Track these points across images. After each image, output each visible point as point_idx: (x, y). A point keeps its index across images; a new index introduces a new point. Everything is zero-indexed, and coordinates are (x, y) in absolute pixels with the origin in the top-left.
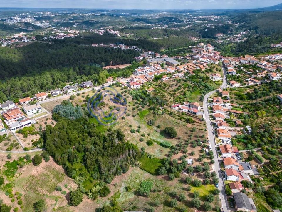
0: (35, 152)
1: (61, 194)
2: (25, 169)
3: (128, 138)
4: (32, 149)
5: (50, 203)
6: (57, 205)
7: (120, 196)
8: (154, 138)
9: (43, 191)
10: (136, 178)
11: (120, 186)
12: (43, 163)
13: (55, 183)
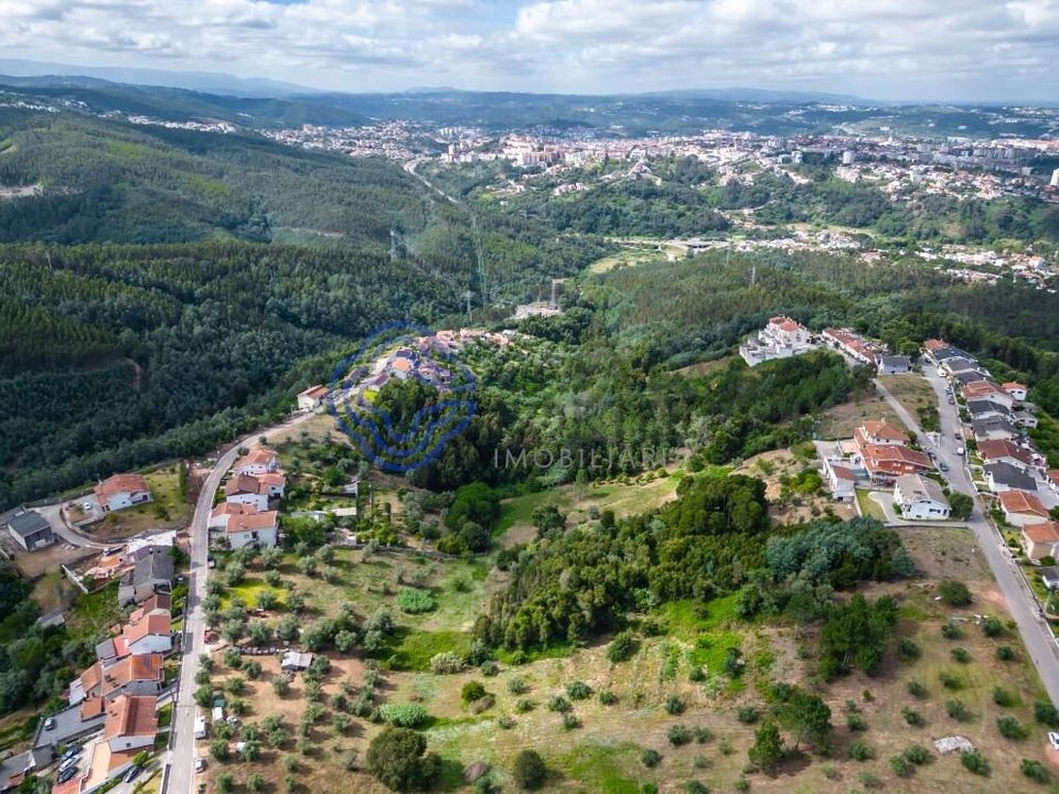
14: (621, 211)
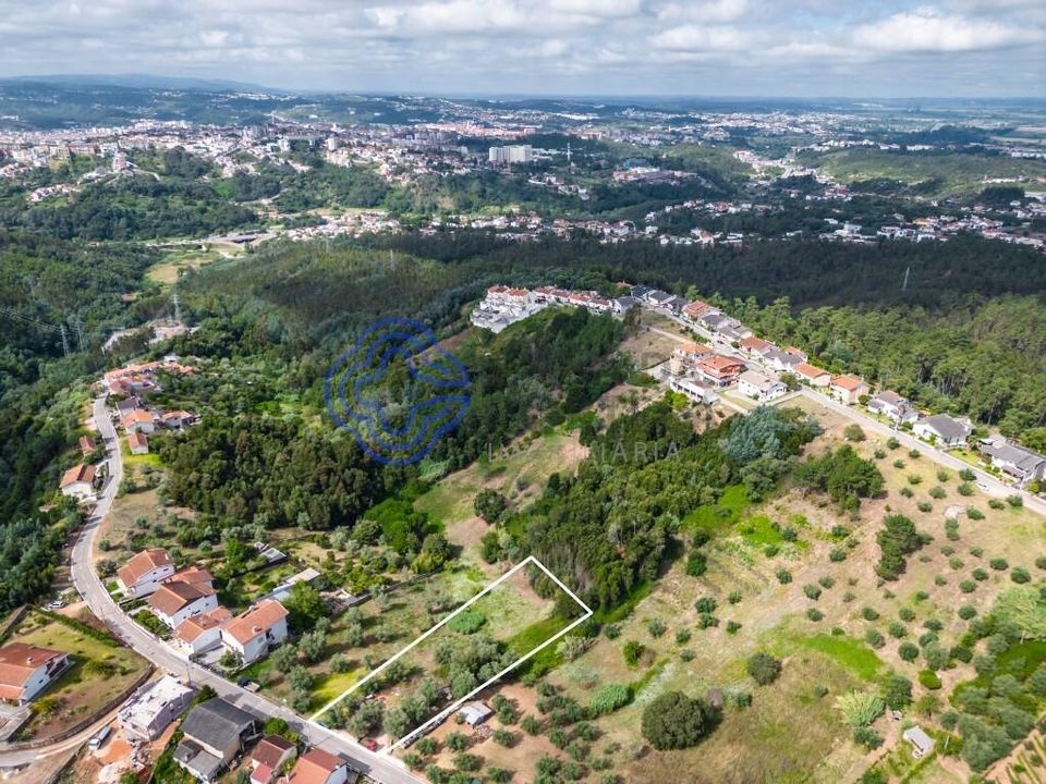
3: (671, 596)
8: (667, 675)
14: (134, 212)
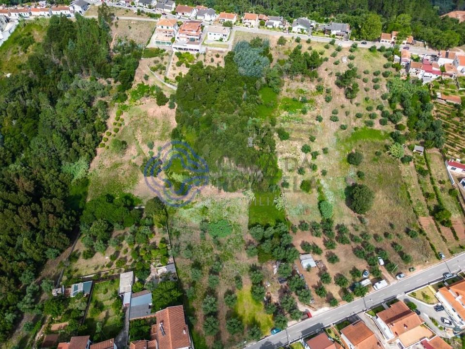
0: (170, 88)
1: (148, 152)
2: (148, 101)
3: (286, 154)
4: (171, 84)
5: (132, 152)
6: (135, 160)
7: (188, 208)
8: (325, 186)
9: (139, 137)
10: (228, 209)
11: (203, 200)
12: (166, 108)
13: (156, 137)
